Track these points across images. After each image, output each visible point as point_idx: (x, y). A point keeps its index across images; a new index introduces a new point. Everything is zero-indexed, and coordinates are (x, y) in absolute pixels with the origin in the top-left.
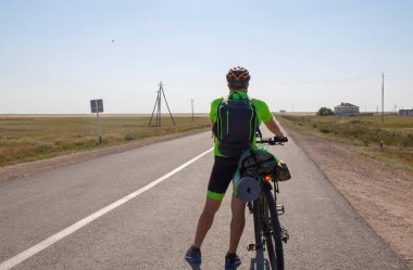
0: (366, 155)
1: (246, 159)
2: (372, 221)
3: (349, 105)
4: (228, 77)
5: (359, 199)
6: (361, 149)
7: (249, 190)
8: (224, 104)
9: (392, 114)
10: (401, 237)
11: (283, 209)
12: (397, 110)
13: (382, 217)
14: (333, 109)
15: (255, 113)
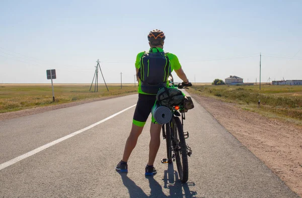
0: (248, 110)
1: (162, 94)
2: (252, 149)
3: (236, 77)
4: (149, 37)
5: (243, 136)
6: (245, 106)
7: (163, 115)
8: (146, 55)
9: (267, 84)
10: (273, 158)
11: (188, 135)
12: (271, 82)
13: (259, 146)
14: (224, 81)
15: (168, 62)
